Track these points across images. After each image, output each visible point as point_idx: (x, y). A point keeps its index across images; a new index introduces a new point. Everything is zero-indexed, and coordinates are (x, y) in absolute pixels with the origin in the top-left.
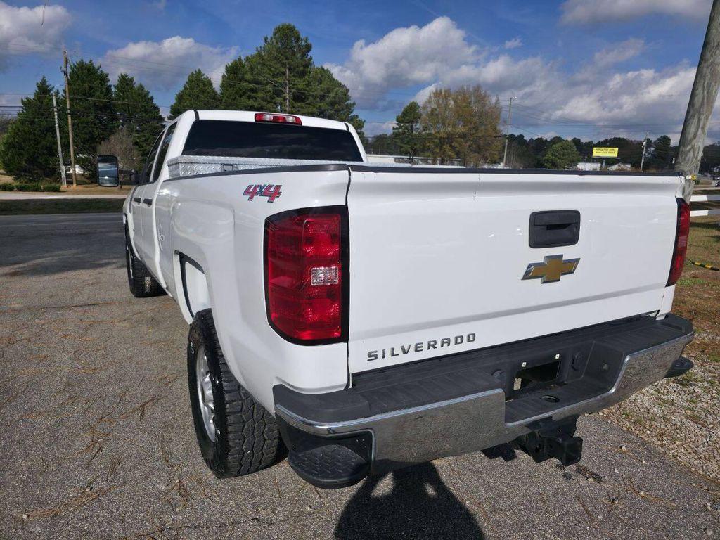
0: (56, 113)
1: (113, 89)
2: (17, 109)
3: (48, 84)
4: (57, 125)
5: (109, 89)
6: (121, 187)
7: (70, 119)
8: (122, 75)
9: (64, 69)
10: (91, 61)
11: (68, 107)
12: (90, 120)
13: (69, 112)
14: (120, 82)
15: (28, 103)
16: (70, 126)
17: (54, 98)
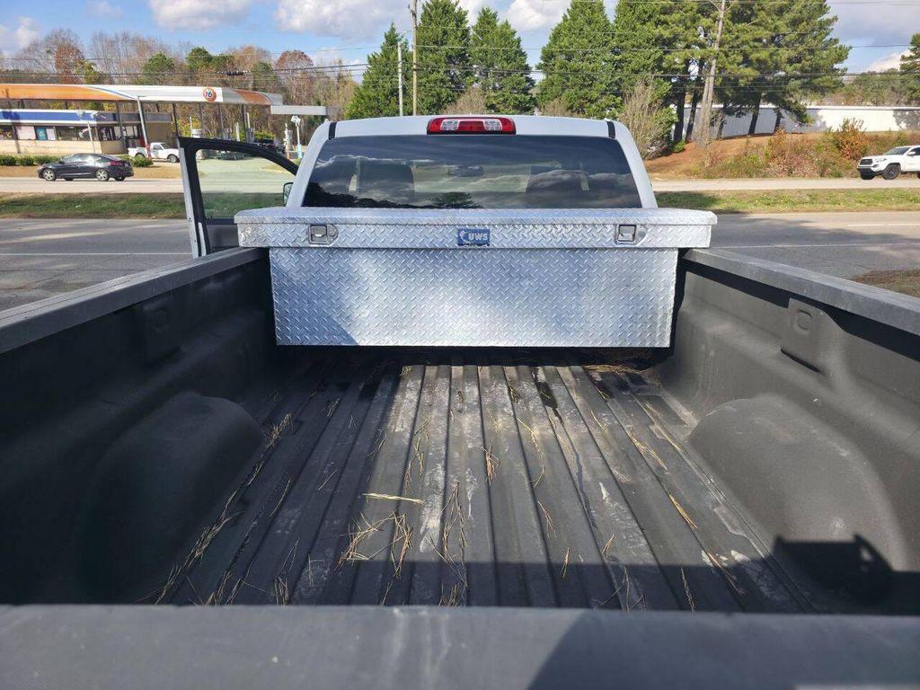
0: (400, 70)
1: (472, 32)
2: (360, 68)
3: (396, 32)
4: (400, 87)
5: (465, 33)
8: (483, 10)
9: (412, 8)
11: (414, 61)
12: (439, 76)
13: (415, 67)
14: (480, 20)
15: (373, 61)
16: (415, 87)
17: (399, 50)
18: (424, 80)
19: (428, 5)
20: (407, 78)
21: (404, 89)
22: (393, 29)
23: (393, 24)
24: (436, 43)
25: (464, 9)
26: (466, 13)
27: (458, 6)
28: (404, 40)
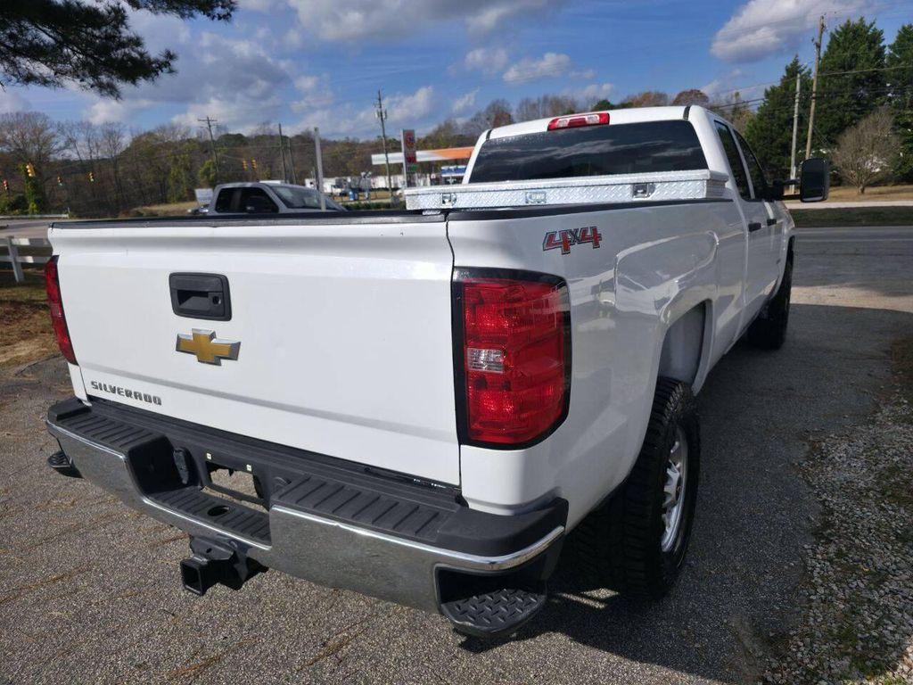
0: (797, 101)
1: (887, 51)
2: (756, 102)
3: (799, 64)
4: (796, 116)
5: (880, 53)
6: (863, 191)
7: (813, 104)
8: (904, 28)
9: (817, 40)
10: (862, 19)
11: (814, 90)
12: (844, 101)
13: (814, 95)
14: (899, 38)
15: (769, 94)
16: (812, 114)
17: (798, 81)
18: (825, 106)
19: (837, 32)
20: (805, 106)
21: (800, 118)
22: (796, 62)
23: (797, 56)
24: (843, 67)
25: (879, 30)
26: (882, 32)
27: (873, 28)
28: (806, 71)
